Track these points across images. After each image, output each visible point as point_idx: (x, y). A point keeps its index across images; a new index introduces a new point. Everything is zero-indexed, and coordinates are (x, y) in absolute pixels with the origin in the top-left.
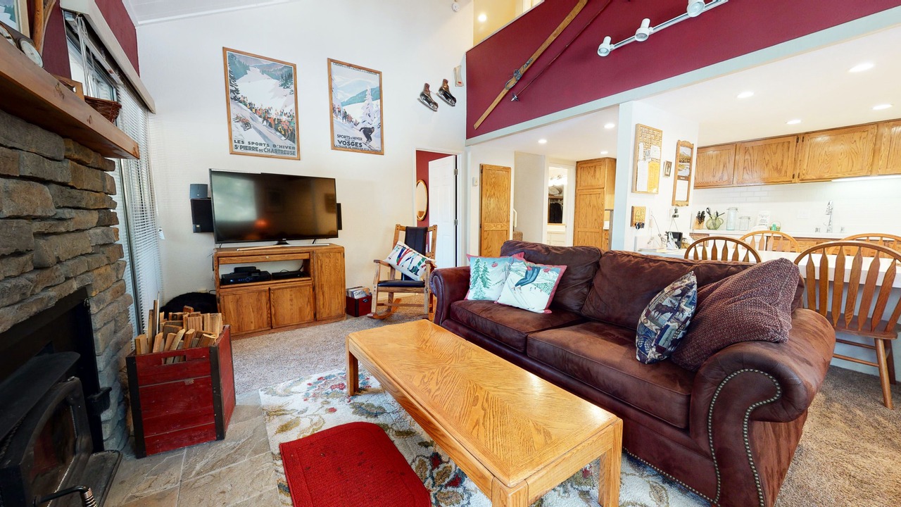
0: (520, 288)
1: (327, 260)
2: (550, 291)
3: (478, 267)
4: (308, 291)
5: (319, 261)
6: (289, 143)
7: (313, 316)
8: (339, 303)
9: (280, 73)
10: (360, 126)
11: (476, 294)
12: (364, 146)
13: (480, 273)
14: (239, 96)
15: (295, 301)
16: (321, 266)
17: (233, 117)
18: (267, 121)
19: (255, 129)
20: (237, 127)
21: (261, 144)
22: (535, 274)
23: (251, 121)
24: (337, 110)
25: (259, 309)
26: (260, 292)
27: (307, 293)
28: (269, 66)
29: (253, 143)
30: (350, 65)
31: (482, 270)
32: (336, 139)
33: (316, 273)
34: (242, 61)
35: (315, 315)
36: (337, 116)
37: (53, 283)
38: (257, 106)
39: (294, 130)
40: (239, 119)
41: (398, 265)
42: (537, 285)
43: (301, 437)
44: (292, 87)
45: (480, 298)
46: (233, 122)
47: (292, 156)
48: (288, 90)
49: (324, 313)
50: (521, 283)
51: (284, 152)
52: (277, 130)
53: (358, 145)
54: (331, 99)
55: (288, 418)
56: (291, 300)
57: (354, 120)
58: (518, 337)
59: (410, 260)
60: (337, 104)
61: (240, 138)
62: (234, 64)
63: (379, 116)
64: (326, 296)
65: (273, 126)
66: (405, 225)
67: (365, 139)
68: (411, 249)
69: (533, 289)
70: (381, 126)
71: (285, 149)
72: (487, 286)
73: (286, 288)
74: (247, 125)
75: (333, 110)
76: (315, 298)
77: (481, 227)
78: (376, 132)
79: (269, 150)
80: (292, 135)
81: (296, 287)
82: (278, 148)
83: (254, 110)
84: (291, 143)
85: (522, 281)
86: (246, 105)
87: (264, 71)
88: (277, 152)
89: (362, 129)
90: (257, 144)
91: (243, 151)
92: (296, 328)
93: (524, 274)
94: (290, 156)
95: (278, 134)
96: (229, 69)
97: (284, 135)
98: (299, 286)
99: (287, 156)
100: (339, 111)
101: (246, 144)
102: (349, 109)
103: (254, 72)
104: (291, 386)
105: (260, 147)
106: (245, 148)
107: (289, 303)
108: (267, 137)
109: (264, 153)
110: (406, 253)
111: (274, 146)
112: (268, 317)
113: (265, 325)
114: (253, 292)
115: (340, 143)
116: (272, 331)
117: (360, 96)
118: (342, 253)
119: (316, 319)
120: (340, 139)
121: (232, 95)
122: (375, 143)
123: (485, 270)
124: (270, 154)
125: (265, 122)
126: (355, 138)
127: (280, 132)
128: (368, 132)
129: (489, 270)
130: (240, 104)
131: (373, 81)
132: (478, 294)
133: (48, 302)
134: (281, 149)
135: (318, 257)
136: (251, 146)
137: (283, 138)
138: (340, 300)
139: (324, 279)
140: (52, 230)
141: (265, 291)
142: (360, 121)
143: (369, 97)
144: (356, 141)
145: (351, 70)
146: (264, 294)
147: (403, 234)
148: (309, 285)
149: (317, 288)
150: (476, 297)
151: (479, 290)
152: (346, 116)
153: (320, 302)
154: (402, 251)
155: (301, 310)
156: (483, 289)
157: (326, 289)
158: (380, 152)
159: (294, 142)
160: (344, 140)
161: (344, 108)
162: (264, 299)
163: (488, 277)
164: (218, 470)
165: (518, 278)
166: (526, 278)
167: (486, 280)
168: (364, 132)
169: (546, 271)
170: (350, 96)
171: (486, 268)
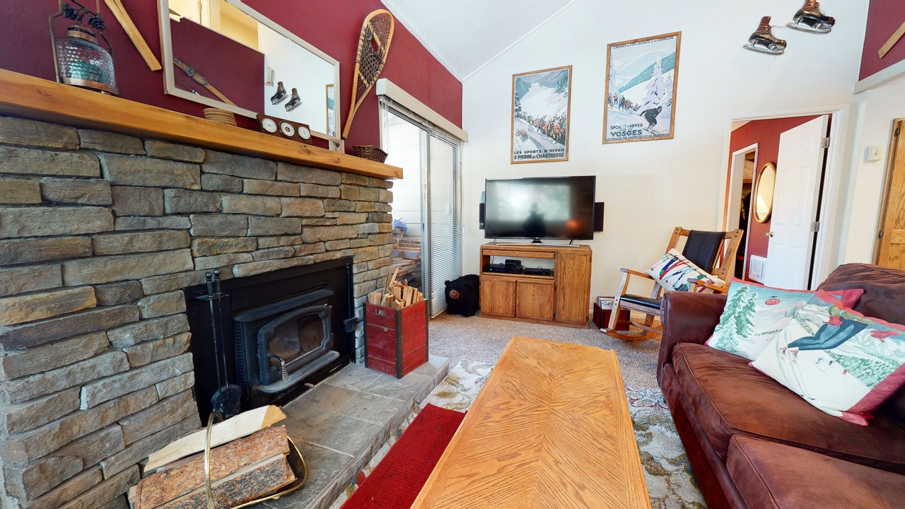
0: (795, 353)
1: (571, 262)
2: (875, 380)
3: (739, 299)
4: (549, 290)
5: (563, 262)
6: (559, 146)
7: (552, 316)
8: (580, 309)
9: (555, 80)
10: (640, 111)
11: (721, 340)
12: (644, 133)
13: (738, 310)
14: (521, 113)
15: (536, 296)
16: (564, 268)
17: (515, 132)
18: (541, 129)
19: (531, 138)
20: (518, 139)
21: (534, 152)
22: (842, 335)
23: (529, 133)
24: (613, 99)
25: (507, 297)
26: (508, 282)
27: (548, 291)
28: (547, 77)
29: (528, 152)
30: (634, 42)
31: (743, 305)
32: (609, 130)
33: (559, 274)
34: (525, 81)
35: (554, 315)
36: (612, 106)
37: (316, 252)
38: (534, 118)
39: (564, 132)
40: (520, 133)
41: (661, 278)
42: (839, 359)
43: (444, 407)
44: (567, 90)
45: (728, 348)
46: (514, 136)
47: (561, 158)
48: (563, 93)
49: (564, 315)
50: (801, 345)
51: (552, 156)
52: (549, 135)
53: (637, 133)
54: (607, 88)
55: (454, 389)
56: (533, 295)
57: (634, 105)
58: (718, 430)
59: (679, 275)
60: (612, 92)
61: (519, 149)
62: (520, 86)
63: (671, 90)
64: (567, 299)
65: (546, 133)
66: (689, 228)
67: (646, 124)
68: (687, 261)
69: (824, 364)
70: (673, 102)
71: (555, 152)
72: (744, 333)
73: (530, 283)
74: (525, 136)
75: (608, 100)
76: (555, 299)
77: (880, 236)
78: (666, 111)
79: (540, 156)
80: (562, 139)
81: (538, 284)
82: (548, 152)
83: (531, 122)
84: (561, 145)
85: (805, 341)
86: (525, 119)
87: (544, 83)
88: (548, 156)
89: (643, 112)
90: (531, 152)
91: (520, 160)
92: (536, 323)
93: (815, 329)
94: (559, 158)
95: (550, 139)
96: (515, 92)
97: (555, 139)
98: (542, 284)
99: (556, 158)
100: (616, 100)
101: (523, 154)
102: (627, 95)
103: (535, 86)
104: (479, 367)
105: (533, 154)
106: (522, 157)
107: (531, 297)
108: (540, 145)
109: (536, 159)
110: (676, 265)
111: (546, 151)
112: (513, 306)
113: (511, 311)
114: (504, 281)
115: (613, 135)
116: (516, 319)
117: (644, 74)
118: (588, 257)
119: (554, 320)
120: (614, 131)
121: (516, 114)
122: (662, 125)
123: (750, 307)
124: (541, 159)
125: (539, 130)
126: (633, 126)
127: (552, 137)
128: (651, 116)
129: (756, 308)
130: (521, 120)
131: (668, 47)
132: (725, 341)
133: (308, 261)
134: (551, 153)
135: (561, 258)
136: (527, 154)
137: (554, 142)
138: (581, 306)
139: (566, 280)
140: (318, 224)
141: (512, 282)
142: (641, 103)
143: (658, 70)
144: (634, 129)
145: (637, 46)
146: (511, 284)
147: (683, 241)
148: (551, 284)
149: (558, 289)
150: (721, 345)
151: (727, 335)
152: (624, 103)
153: (560, 304)
154: (672, 261)
155: (541, 306)
156: (735, 336)
157: (567, 291)
158: (670, 136)
159: (563, 144)
160: (618, 130)
161: (622, 94)
162: (511, 290)
163: (751, 319)
164: (378, 395)
165: (798, 332)
166: (817, 337)
167: (744, 322)
168: (647, 117)
169: (879, 335)
170: (630, 78)
171: (752, 304)
